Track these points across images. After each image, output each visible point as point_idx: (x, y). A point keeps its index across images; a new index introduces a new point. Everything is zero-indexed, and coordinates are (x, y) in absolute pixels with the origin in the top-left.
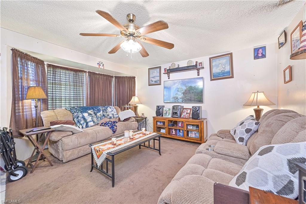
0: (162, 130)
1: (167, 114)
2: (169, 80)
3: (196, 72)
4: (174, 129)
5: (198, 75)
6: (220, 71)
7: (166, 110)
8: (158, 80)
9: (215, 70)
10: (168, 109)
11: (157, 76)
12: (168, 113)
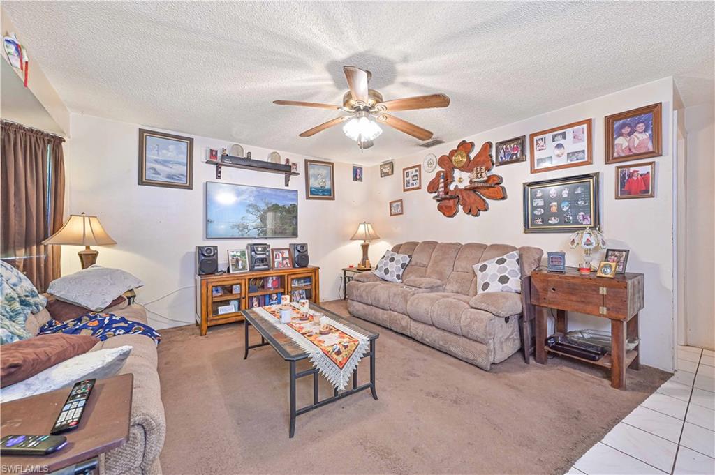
0: (219, 308)
1: (240, 264)
2: (219, 180)
3: (282, 176)
4: (255, 297)
5: (287, 185)
6: (318, 186)
7: (235, 256)
8: (182, 175)
9: (314, 183)
10: (239, 254)
11: (179, 163)
12: (240, 262)
